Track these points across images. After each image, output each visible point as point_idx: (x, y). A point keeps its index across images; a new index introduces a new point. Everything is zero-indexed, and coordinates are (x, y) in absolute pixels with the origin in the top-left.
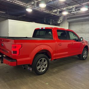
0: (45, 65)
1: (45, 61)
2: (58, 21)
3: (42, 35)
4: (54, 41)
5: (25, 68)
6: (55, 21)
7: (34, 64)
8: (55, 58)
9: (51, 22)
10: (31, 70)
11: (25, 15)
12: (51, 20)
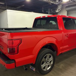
0: (51, 62)
1: (50, 57)
2: (56, 10)
3: (43, 25)
4: (60, 32)
5: (26, 69)
6: (53, 10)
7: (37, 62)
8: (61, 52)
9: (49, 12)
10: (34, 70)
12: (49, 9)
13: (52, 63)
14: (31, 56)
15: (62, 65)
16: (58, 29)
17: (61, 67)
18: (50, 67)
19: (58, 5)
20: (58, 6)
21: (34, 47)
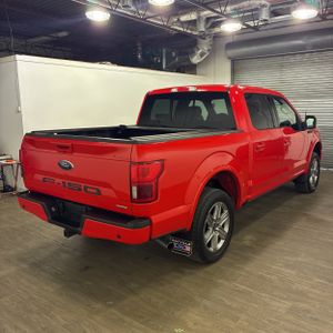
1: (222, 211)
5: (170, 246)
9: (164, 60)
10: (188, 249)
11: (64, 34)
12: (164, 51)
13: (226, 229)
14: (181, 209)
15: (249, 237)
16: (235, 129)
17: (247, 243)
18: (222, 241)
19: (200, 37)
20: (200, 40)
21: (189, 181)
